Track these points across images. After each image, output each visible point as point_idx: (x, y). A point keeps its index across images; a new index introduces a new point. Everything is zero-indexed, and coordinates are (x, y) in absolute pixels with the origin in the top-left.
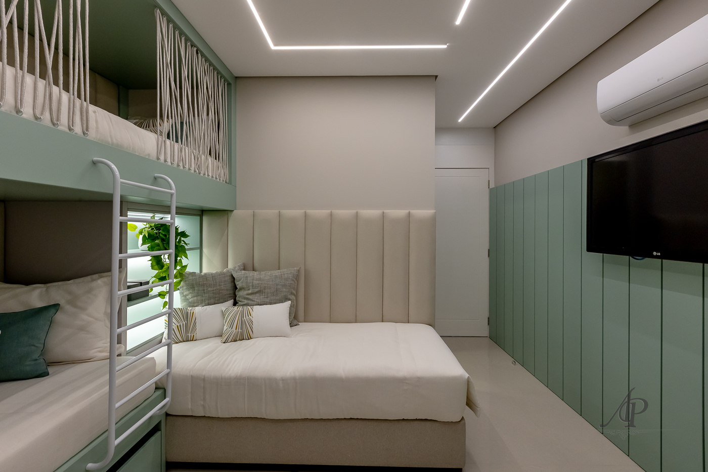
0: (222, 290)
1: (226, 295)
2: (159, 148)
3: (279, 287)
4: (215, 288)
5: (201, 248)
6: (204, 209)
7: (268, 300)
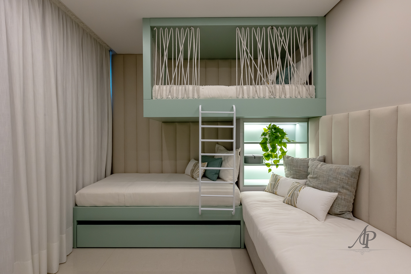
0: (301, 171)
1: (303, 175)
2: (238, 92)
3: (330, 178)
4: (296, 169)
5: (308, 143)
6: (309, 117)
7: (320, 186)
